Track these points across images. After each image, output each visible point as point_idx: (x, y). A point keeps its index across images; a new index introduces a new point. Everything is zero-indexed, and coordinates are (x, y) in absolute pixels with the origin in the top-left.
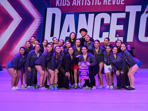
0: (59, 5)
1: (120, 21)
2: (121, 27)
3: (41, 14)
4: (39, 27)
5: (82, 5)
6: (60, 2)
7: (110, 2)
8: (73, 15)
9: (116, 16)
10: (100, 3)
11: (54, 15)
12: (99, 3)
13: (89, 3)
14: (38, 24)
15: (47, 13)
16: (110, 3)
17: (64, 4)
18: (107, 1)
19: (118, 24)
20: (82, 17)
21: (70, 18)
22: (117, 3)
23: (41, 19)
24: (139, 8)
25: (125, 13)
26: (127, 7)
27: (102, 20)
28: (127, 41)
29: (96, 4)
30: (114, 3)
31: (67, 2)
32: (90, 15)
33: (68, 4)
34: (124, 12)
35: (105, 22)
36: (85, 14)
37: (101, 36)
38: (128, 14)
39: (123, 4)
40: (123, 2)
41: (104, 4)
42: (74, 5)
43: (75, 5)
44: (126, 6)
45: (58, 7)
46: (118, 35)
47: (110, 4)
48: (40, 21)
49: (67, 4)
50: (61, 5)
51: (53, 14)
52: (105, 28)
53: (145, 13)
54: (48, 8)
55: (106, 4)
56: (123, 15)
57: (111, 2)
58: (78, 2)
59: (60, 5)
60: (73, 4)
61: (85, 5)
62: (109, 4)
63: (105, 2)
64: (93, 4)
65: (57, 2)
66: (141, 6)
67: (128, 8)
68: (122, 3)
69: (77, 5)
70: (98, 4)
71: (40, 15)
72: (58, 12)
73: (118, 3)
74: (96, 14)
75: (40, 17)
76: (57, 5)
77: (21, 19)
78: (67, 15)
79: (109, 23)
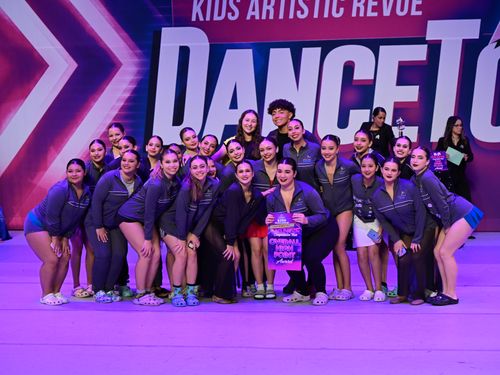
0: (201, 19)
1: (407, 73)
2: (411, 93)
3: (141, 47)
4: (135, 91)
5: (281, 16)
6: (204, 8)
7: (374, 9)
8: (251, 50)
9: (394, 56)
11: (184, 53)
12: (338, 12)
13: (302, 13)
14: (131, 82)
15: (162, 45)
16: (373, 11)
17: (220, 15)
18: (366, 5)
20: (280, 58)
21: (238, 64)
22: (399, 13)
23: (141, 65)
24: (471, 28)
25: (426, 46)
26: (431, 24)
27: (349, 68)
28: (431, 141)
29: (326, 15)
30: (387, 12)
31: (229, 9)
32: (306, 51)
33: (233, 15)
34: (421, 41)
35: (358, 75)
36: (288, 50)
37: (343, 122)
38: (435, 48)
39: (420, 13)
40: (418, 8)
41: (354, 14)
42: (253, 17)
43: (257, 18)
44: (429, 22)
45: (198, 24)
46: (401, 120)
47: (375, 14)
48: (139, 73)
49: (230, 14)
50: (208, 19)
51: (181, 48)
52: (357, 93)
53: (491, 45)
54: (163, 29)
55: (362, 14)
56: (418, 53)
57: (378, 8)
58: (265, 7)
59: (204, 16)
60: (250, 13)
61: (291, 16)
62: (370, 14)
63: (358, 9)
64: (316, 15)
65: (196, 9)
66: (478, 22)
67: (435, 30)
68: (414, 13)
69: (264, 17)
70: (335, 15)
71: (139, 51)
72: (199, 43)
73: (402, 10)
74: (327, 48)
75: (137, 60)
76: (194, 19)
77: (74, 65)
78: (228, 51)
79: (372, 78)
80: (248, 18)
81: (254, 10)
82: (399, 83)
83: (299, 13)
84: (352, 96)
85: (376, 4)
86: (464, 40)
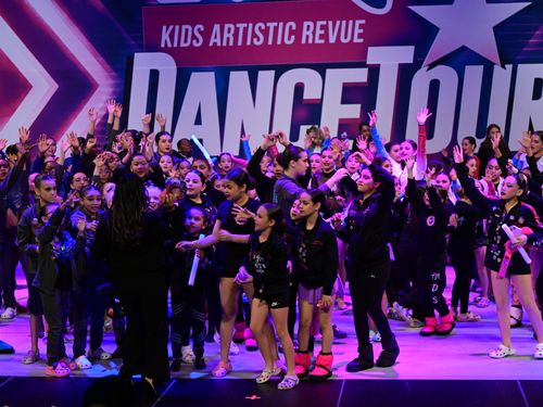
0: (170, 45)
1: (350, 93)
2: (354, 111)
3: (116, 70)
5: (240, 43)
6: (172, 36)
7: (321, 37)
8: (213, 73)
9: (338, 77)
10: (293, 37)
11: (154, 75)
12: (289, 39)
13: (258, 40)
15: (135, 68)
16: (320, 39)
17: (186, 41)
18: (314, 33)
19: (344, 101)
20: (238, 80)
21: (203, 84)
22: (343, 40)
23: (116, 86)
24: (406, 54)
25: (366, 70)
26: (371, 50)
27: (299, 88)
29: (279, 42)
30: (332, 40)
31: (194, 37)
32: (261, 74)
33: (198, 42)
34: (363, 65)
35: (306, 96)
36: (246, 73)
37: (294, 136)
38: (374, 71)
39: (361, 40)
40: (360, 36)
41: (304, 41)
42: (215, 44)
43: (219, 44)
44: (370, 49)
45: (166, 50)
46: (345, 134)
47: (322, 41)
48: (114, 93)
49: (194, 41)
50: (175, 45)
51: (152, 71)
52: (306, 111)
53: (424, 69)
54: (136, 54)
55: (310, 41)
56: (359, 76)
57: (325, 36)
58: (226, 35)
60: (212, 41)
61: (249, 43)
62: (317, 41)
63: (307, 36)
64: (270, 42)
65: (165, 37)
66: (412, 48)
67: (375, 55)
68: (356, 40)
69: (225, 44)
70: (287, 42)
71: (114, 74)
72: (167, 67)
73: (346, 38)
74: (280, 71)
75: (111, 82)
76: (163, 45)
77: (56, 86)
78: (193, 74)
79: (320, 97)
80: (211, 44)
81: (216, 37)
82: (343, 102)
83: (255, 40)
84: (302, 114)
85: (322, 32)
86: (400, 65)
